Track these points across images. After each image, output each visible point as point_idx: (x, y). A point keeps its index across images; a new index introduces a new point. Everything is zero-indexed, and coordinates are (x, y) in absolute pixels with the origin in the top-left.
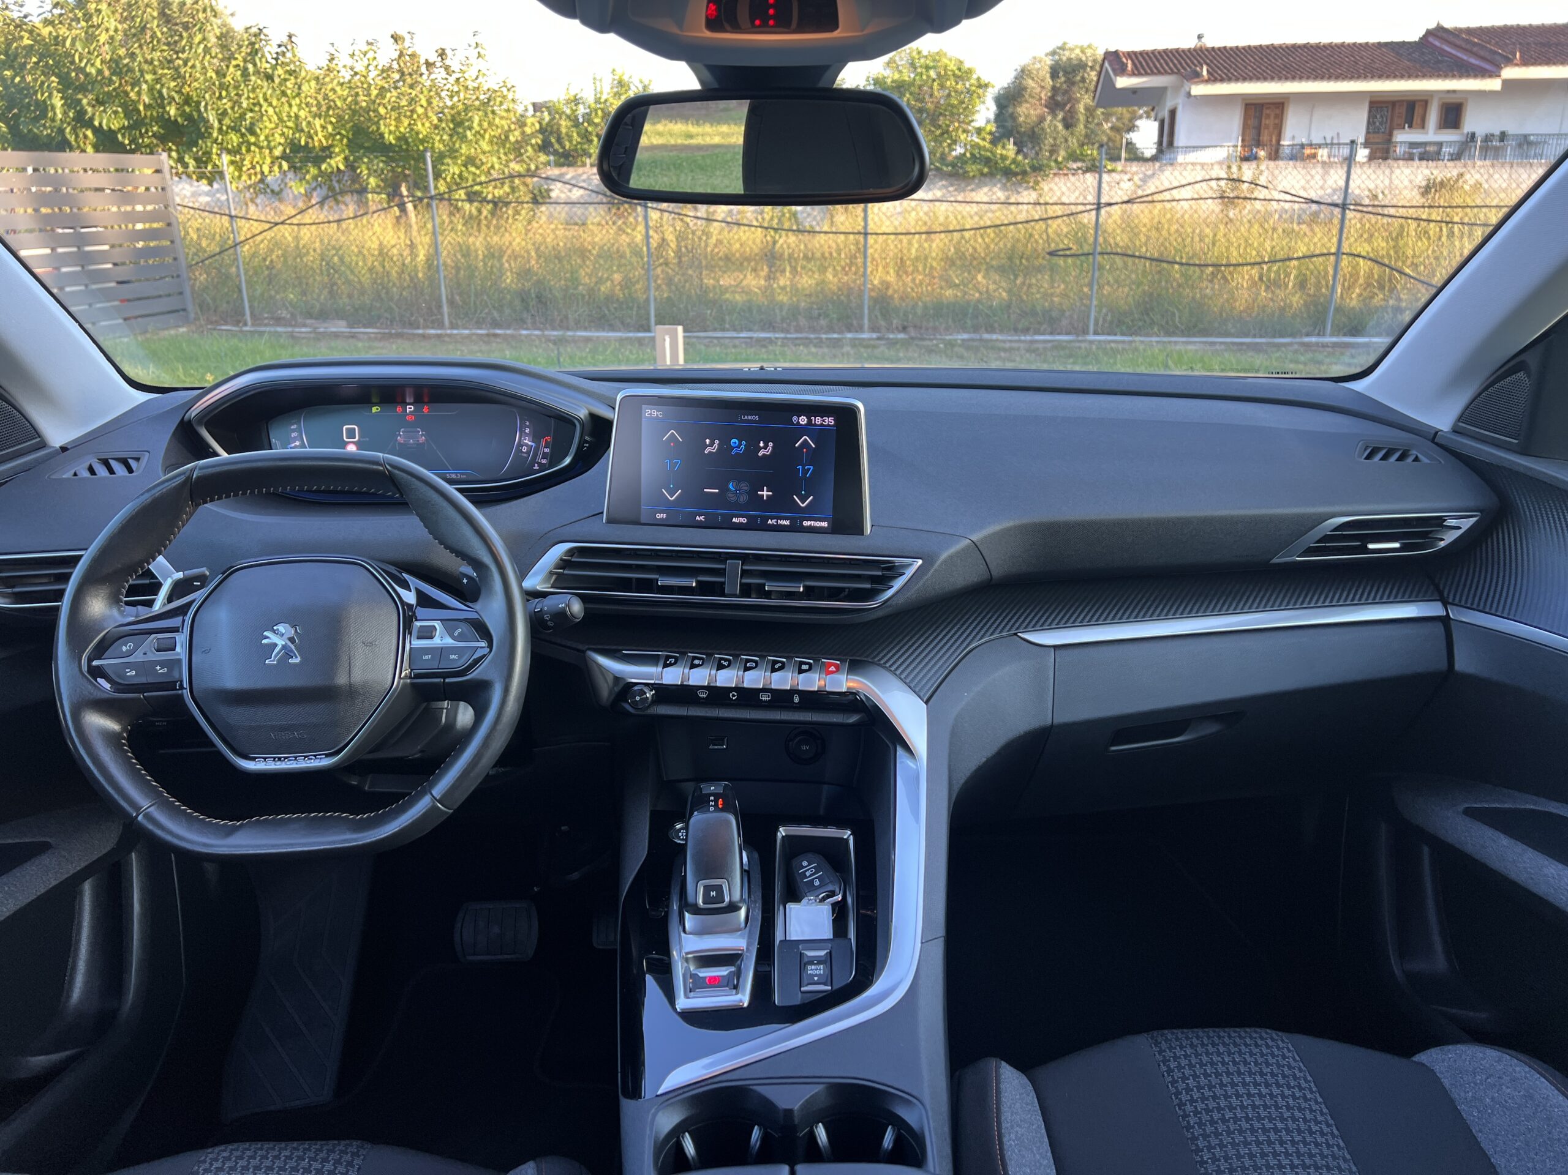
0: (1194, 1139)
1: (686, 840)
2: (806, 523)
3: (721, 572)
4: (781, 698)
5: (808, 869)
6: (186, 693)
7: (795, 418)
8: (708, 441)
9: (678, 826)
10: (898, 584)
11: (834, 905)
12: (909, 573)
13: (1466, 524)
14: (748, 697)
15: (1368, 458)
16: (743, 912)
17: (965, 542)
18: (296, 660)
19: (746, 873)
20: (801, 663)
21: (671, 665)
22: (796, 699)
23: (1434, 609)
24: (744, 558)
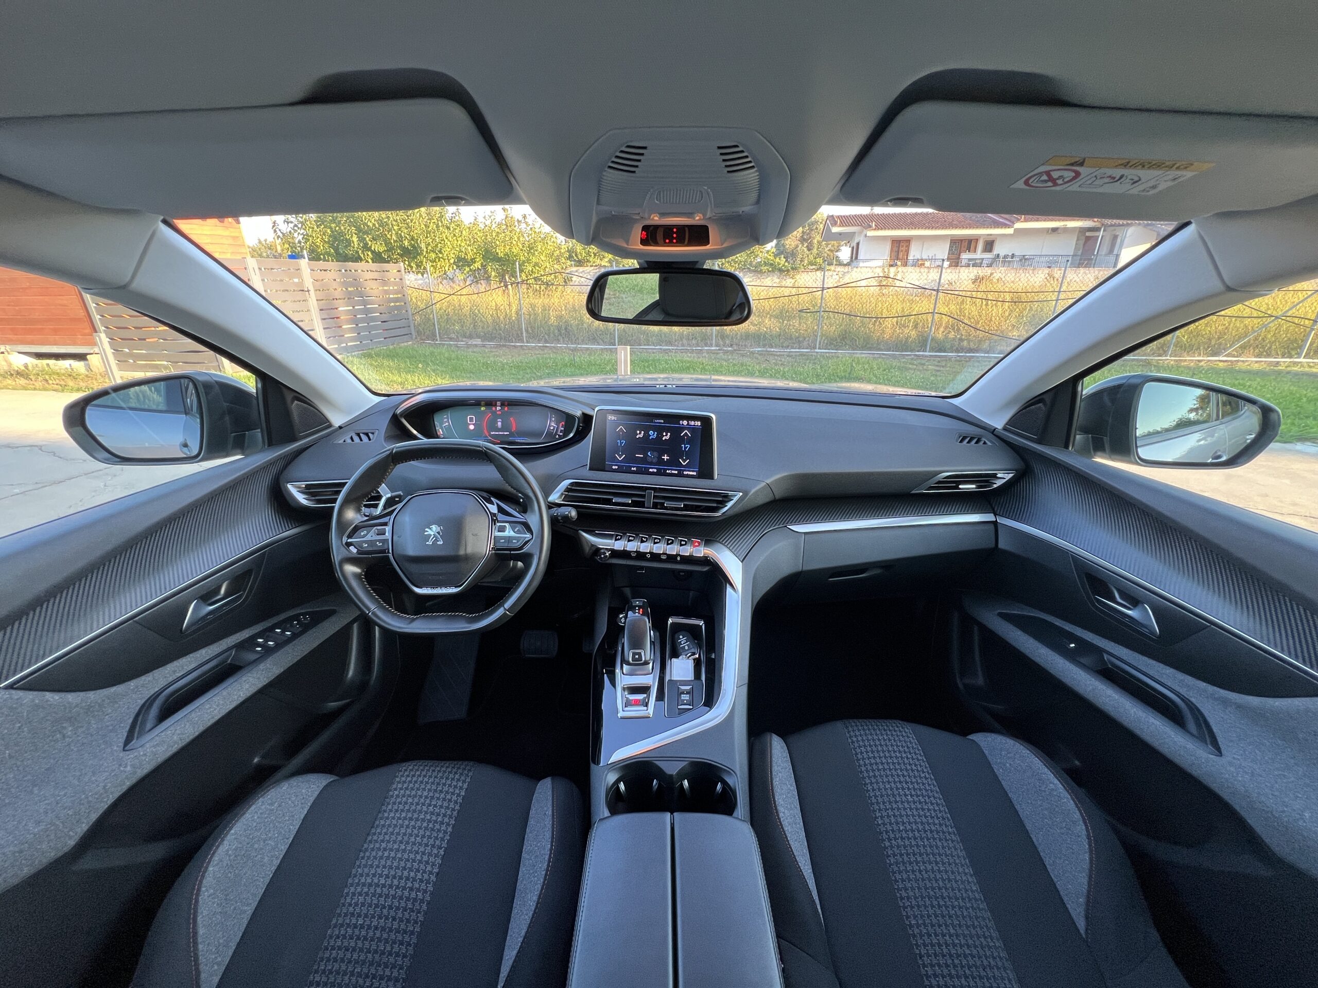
0: (864, 778)
1: (625, 623)
2: (685, 473)
3: (643, 496)
4: (671, 558)
5: (683, 641)
6: (390, 555)
7: (681, 422)
8: (638, 432)
9: (621, 616)
10: (730, 504)
11: (694, 660)
12: (735, 499)
13: (1009, 476)
14: (655, 557)
15: (961, 442)
16: (651, 664)
17: (763, 484)
18: (441, 543)
19: (652, 643)
20: (681, 540)
21: (619, 539)
22: (679, 558)
23: (990, 517)
24: (654, 489)
